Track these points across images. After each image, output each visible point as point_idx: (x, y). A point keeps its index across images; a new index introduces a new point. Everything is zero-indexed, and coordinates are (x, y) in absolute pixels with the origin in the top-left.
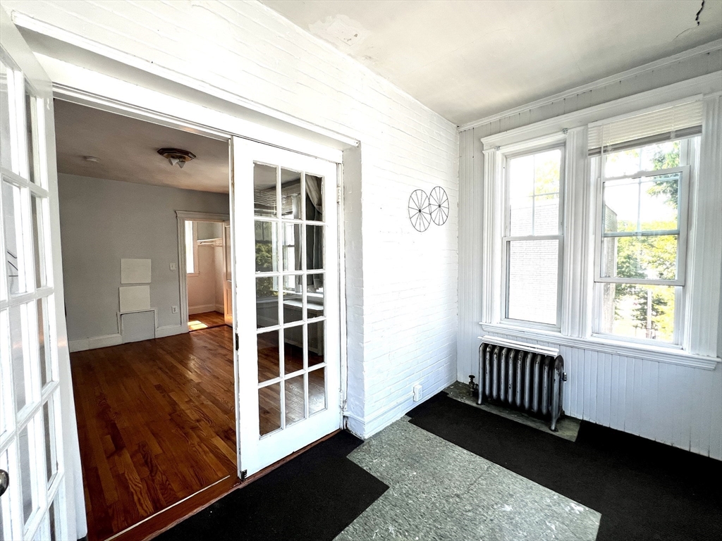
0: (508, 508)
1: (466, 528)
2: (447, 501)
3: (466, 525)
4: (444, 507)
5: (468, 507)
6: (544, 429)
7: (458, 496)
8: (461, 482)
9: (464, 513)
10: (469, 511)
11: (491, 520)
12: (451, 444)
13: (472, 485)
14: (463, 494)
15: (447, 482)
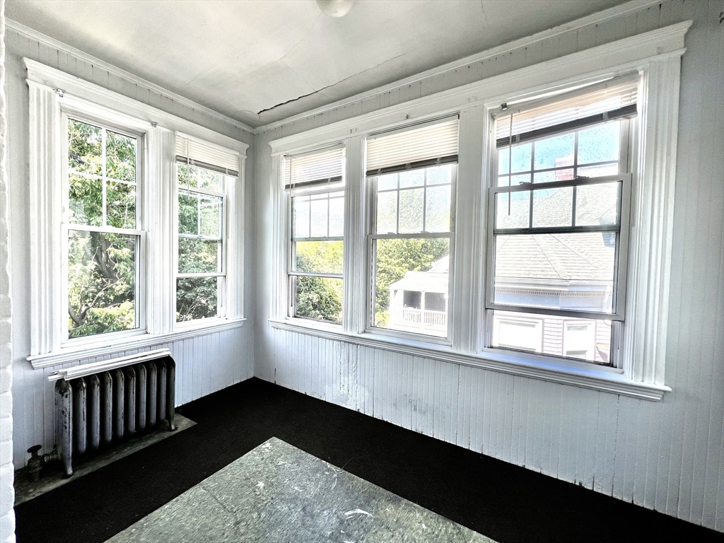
0: (261, 484)
1: (279, 520)
2: (242, 535)
3: (276, 520)
4: (251, 538)
5: (255, 515)
6: (167, 435)
7: (237, 523)
8: (218, 517)
9: (261, 520)
10: (259, 514)
11: (272, 499)
12: (142, 520)
13: (225, 507)
14: (236, 518)
15: (213, 532)
